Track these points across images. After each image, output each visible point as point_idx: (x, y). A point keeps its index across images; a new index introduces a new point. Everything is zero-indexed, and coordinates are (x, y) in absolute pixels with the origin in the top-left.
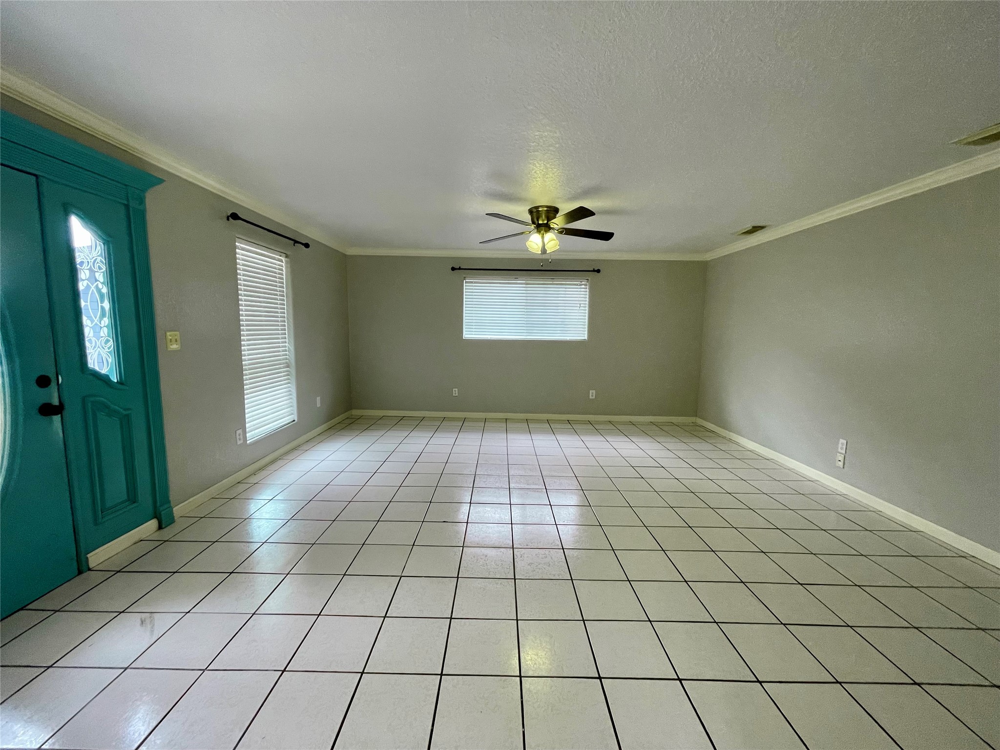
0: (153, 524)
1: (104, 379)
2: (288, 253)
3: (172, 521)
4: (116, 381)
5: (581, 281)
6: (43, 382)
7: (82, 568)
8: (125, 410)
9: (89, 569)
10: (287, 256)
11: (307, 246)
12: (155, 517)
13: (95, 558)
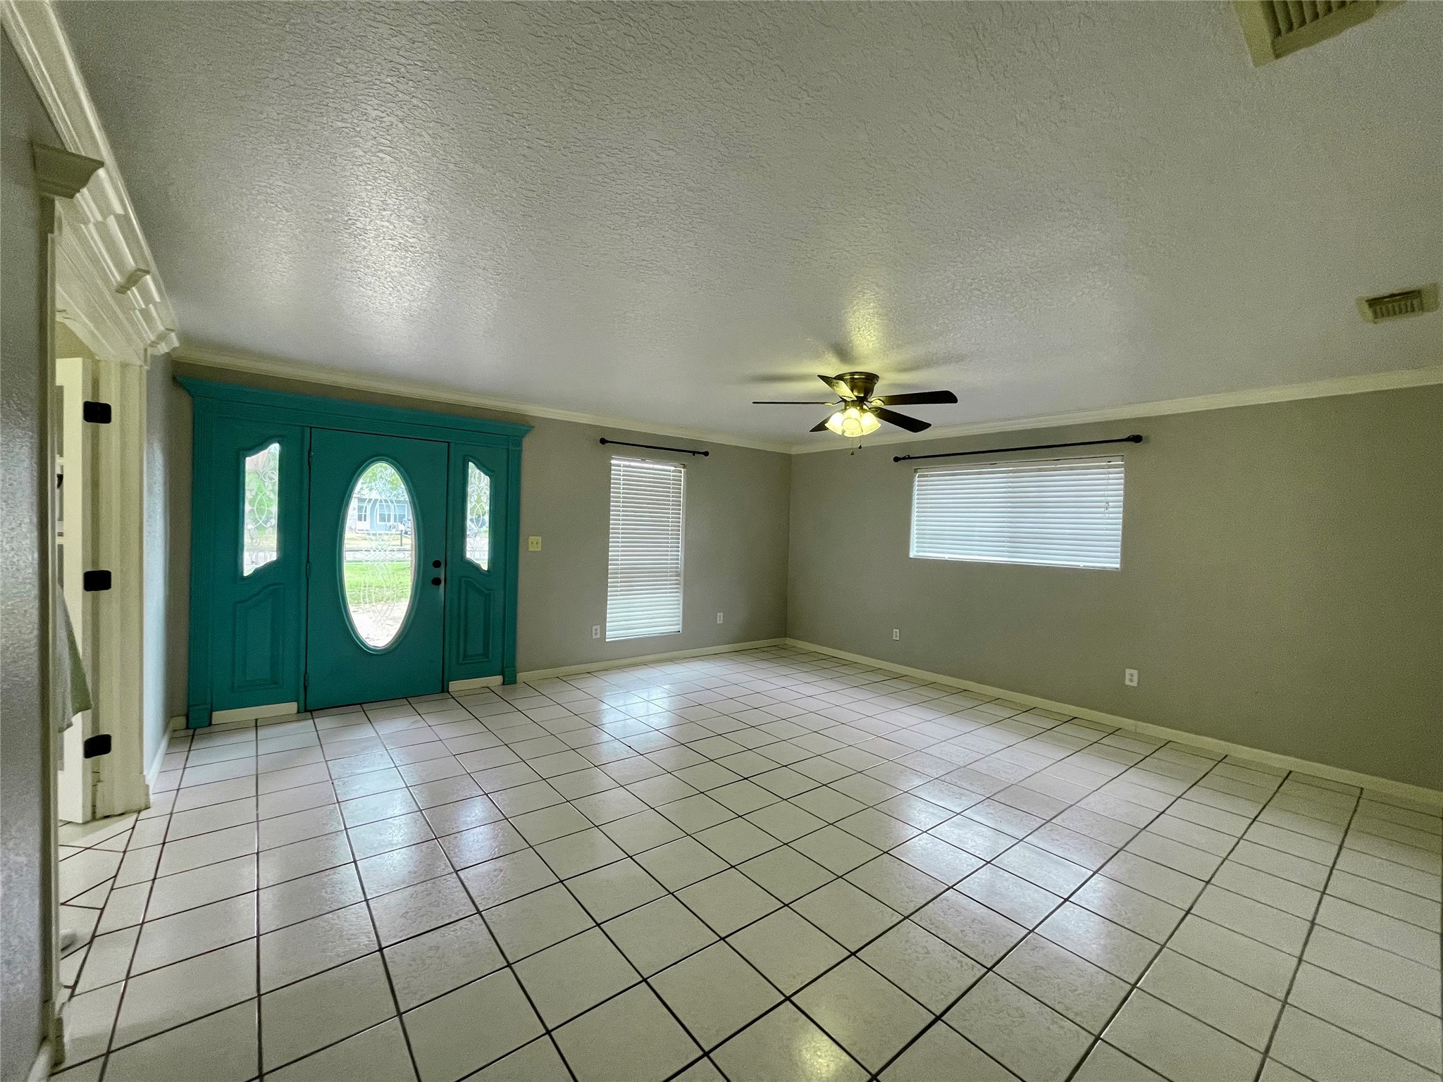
0: (499, 679)
1: (476, 568)
2: (686, 464)
3: (514, 682)
4: (486, 569)
5: (1110, 459)
6: (437, 564)
7: (444, 689)
8: (487, 590)
9: (448, 692)
10: (684, 466)
11: (706, 454)
12: (502, 673)
13: (454, 686)
